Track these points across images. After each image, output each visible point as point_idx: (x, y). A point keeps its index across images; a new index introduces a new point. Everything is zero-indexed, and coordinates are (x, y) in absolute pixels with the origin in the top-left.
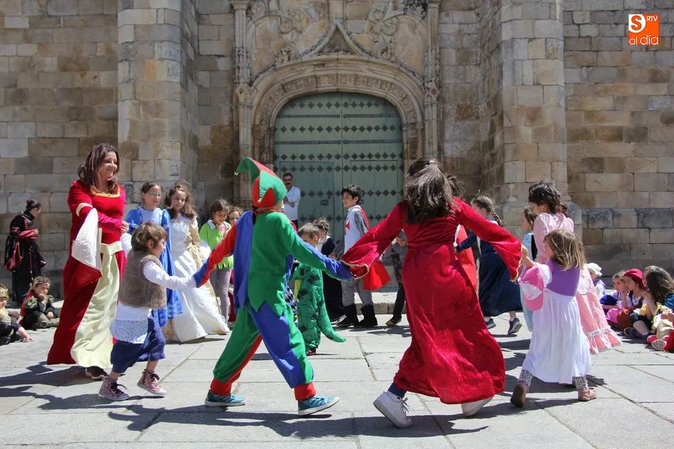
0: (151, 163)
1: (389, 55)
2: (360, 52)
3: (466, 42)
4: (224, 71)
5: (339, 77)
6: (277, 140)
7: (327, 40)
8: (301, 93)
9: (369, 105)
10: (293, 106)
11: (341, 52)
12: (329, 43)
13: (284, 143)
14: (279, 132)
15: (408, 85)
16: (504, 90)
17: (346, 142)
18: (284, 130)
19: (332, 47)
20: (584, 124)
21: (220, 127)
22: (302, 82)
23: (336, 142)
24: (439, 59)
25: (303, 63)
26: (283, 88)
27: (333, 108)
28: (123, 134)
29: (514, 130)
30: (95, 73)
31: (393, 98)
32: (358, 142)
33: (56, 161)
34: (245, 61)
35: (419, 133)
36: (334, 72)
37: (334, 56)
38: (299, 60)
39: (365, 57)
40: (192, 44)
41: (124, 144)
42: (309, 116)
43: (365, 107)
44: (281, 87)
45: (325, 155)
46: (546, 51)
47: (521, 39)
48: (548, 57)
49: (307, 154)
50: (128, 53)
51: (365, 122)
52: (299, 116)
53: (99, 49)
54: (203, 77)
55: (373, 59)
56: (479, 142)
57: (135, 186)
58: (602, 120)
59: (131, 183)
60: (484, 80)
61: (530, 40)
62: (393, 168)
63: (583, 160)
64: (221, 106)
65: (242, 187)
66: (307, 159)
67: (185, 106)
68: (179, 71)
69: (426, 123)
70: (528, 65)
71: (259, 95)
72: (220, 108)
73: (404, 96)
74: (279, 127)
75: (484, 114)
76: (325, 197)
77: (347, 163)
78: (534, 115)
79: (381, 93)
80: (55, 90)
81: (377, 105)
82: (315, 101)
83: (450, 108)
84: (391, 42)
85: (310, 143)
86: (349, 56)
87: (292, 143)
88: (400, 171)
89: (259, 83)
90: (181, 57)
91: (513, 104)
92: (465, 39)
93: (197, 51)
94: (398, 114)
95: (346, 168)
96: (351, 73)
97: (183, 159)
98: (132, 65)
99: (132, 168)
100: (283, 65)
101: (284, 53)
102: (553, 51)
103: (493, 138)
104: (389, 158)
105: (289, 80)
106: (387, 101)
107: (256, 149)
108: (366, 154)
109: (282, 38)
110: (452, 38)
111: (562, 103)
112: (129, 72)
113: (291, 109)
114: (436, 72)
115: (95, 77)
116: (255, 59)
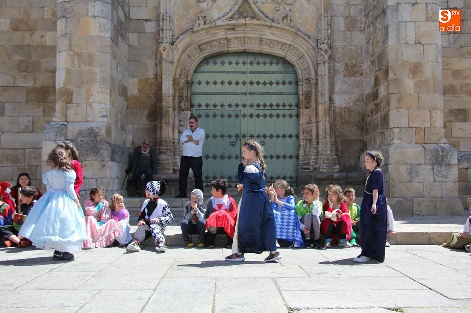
0: (84, 106)
1: (288, 21)
2: (264, 18)
3: (352, 11)
4: (150, 33)
5: (247, 39)
6: (194, 91)
7: (237, 8)
8: (215, 52)
9: (271, 63)
10: (207, 63)
11: (248, 18)
12: (238, 10)
13: (200, 94)
14: (196, 85)
15: (304, 47)
16: (389, 48)
17: (252, 94)
18: (200, 83)
19: (241, 14)
20: (451, 81)
21: (147, 80)
22: (215, 43)
23: (243, 94)
24: (330, 25)
25: (216, 27)
26: (200, 47)
27: (241, 65)
28: (60, 81)
29: (398, 82)
30: (42, 33)
31: (292, 58)
32: (261, 94)
33: (7, 105)
34: (168, 25)
35: (313, 87)
36: (242, 35)
37: (243, 21)
38: (213, 25)
39: (269, 23)
40: (123, 7)
41: (60, 89)
42: (221, 72)
43: (268, 65)
44: (198, 47)
45: (233, 104)
46: (427, 14)
47: (405, 4)
48: (428, 20)
49: (219, 104)
50: (66, 11)
51: (267, 78)
52: (212, 72)
53: (45, 13)
54: (133, 37)
55: (275, 25)
56: (362, 95)
57: (68, 126)
58: (465, 78)
59: (66, 123)
60: (368, 43)
61: (413, 5)
62: (290, 116)
63: (450, 111)
64: (147, 61)
65: (163, 129)
66: (219, 108)
67: (115, 58)
68: (110, 27)
69: (319, 78)
70: (411, 26)
71: (180, 52)
72: (146, 64)
73: (300, 56)
74: (196, 80)
75: (368, 71)
76: (233, 139)
77: (252, 111)
78: (416, 70)
79: (281, 53)
80: (8, 46)
81: (277, 64)
82: (226, 60)
83: (340, 66)
84: (290, 11)
85: (222, 94)
86: (255, 22)
87: (207, 94)
88: (296, 118)
89: (179, 42)
90: (112, 16)
91: (397, 60)
92: (351, 10)
93: (128, 15)
94: (295, 72)
95: (251, 116)
96: (257, 36)
97: (112, 104)
98: (69, 20)
99: (67, 110)
100: (200, 28)
101: (201, 18)
102: (433, 14)
103: (377, 90)
104: (287, 107)
105: (204, 41)
106: (286, 60)
107: (176, 98)
108: (268, 104)
109: (199, 6)
110: (341, 8)
111: (440, 60)
112: (66, 28)
113: (206, 65)
114: (328, 35)
115: (42, 36)
116: (176, 23)
